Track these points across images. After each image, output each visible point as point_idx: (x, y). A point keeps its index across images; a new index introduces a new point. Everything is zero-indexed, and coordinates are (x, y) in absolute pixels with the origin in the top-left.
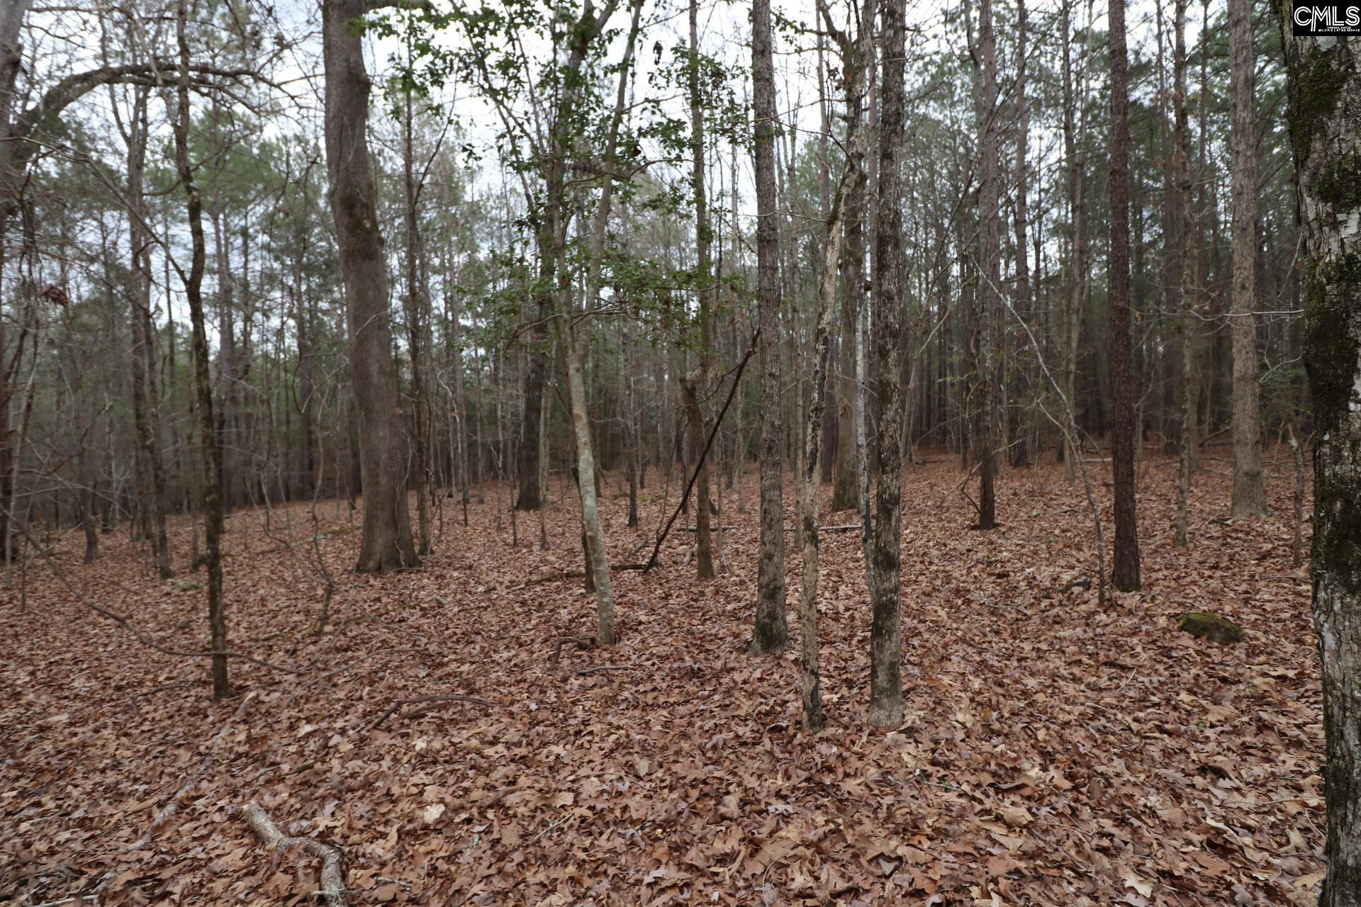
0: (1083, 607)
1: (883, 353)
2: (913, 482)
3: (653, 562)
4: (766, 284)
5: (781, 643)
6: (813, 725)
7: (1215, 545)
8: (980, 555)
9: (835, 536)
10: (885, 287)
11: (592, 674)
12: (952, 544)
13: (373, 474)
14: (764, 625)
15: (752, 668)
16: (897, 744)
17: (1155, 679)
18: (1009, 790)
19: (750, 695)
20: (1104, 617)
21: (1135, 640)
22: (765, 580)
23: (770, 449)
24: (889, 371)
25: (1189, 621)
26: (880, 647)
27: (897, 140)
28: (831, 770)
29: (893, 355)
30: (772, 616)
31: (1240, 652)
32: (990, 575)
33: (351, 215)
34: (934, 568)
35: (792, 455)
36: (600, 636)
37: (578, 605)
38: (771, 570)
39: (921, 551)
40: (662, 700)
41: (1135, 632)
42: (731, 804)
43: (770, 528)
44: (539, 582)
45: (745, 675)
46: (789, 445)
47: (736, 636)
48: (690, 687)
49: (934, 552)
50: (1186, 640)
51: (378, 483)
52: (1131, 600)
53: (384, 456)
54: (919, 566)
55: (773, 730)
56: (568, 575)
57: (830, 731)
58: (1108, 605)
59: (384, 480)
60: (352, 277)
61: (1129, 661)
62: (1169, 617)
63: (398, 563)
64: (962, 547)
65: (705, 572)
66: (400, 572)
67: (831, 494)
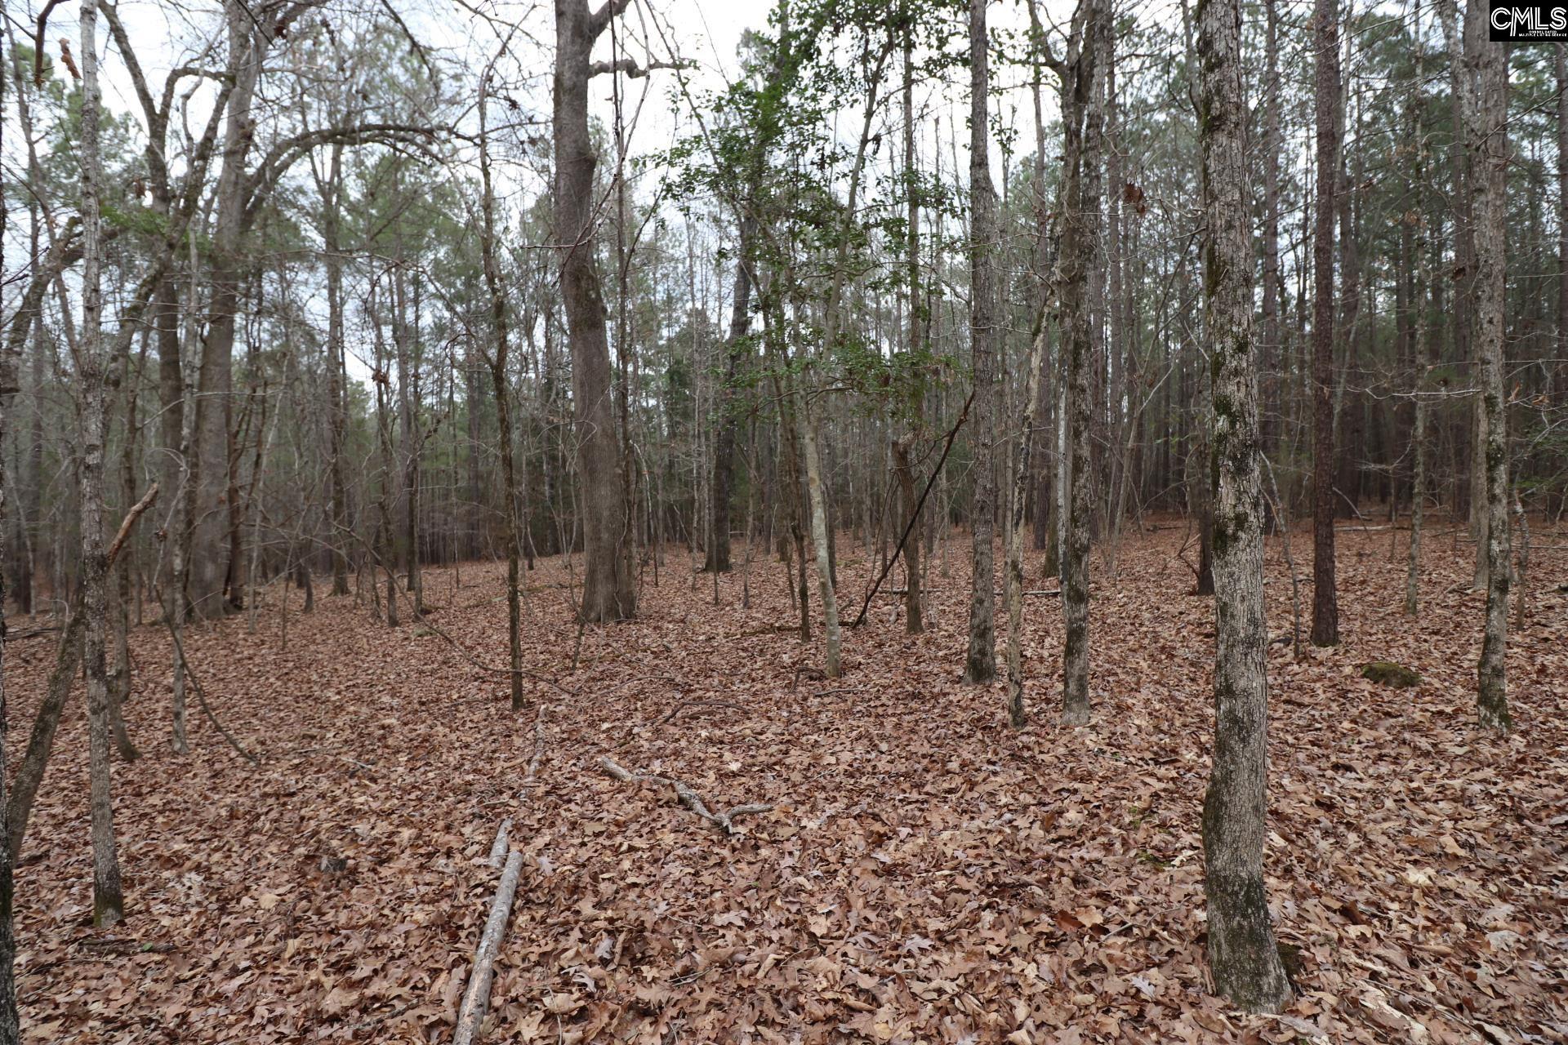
0: (1280, 660)
1: (1077, 434)
2: (1138, 549)
3: (861, 620)
4: (980, 365)
5: (990, 676)
6: (1016, 724)
7: (1447, 613)
8: (1191, 617)
9: (1044, 600)
10: (1079, 381)
11: (827, 695)
12: (1165, 608)
13: (596, 531)
14: (975, 660)
15: (964, 693)
16: (1082, 734)
17: (1325, 713)
18: (1165, 763)
19: (964, 709)
20: (1296, 667)
21: (1318, 685)
22: (976, 621)
23: (982, 509)
24: (1081, 448)
25: (1371, 669)
26: (1071, 663)
27: (1090, 266)
28: (1029, 749)
29: (1085, 435)
30: (982, 652)
31: (1410, 694)
32: (1199, 634)
33: (578, 287)
34: (1144, 629)
35: (1000, 519)
36: (827, 669)
37: (797, 651)
38: (981, 613)
39: (1133, 614)
40: (890, 711)
41: (1320, 678)
42: (954, 765)
43: (981, 576)
44: (753, 634)
45: (960, 696)
46: (997, 508)
47: (950, 673)
48: (913, 705)
49: (1147, 615)
50: (1366, 686)
51: (599, 539)
52: (1325, 653)
53: (606, 513)
54: (1129, 628)
55: (984, 728)
56: (779, 628)
57: (1028, 728)
58: (1302, 657)
59: (605, 536)
60: (579, 345)
61: (1306, 700)
62: (1356, 666)
63: (617, 615)
64: (1174, 610)
65: (914, 625)
66: (619, 623)
67: (1043, 559)
